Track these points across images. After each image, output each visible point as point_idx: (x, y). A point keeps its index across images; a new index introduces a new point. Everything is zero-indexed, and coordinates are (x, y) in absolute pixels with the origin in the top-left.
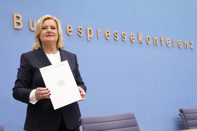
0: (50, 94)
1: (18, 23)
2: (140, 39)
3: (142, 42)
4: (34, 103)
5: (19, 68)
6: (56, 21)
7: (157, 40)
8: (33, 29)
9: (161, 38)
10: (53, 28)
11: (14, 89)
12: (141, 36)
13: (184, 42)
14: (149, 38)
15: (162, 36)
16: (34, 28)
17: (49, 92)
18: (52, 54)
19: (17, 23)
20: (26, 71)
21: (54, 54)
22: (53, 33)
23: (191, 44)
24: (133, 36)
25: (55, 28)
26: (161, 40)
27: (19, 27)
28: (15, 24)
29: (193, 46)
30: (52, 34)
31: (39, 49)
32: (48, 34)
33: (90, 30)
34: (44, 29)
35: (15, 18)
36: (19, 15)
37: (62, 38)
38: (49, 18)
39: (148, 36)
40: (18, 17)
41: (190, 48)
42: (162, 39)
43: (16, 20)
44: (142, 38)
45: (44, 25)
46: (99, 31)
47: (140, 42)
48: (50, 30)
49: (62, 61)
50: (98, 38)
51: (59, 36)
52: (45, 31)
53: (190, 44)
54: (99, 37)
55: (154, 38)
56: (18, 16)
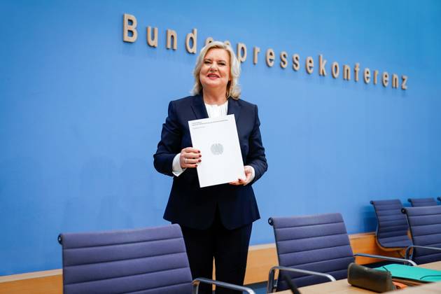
0: (200, 161)
1: (131, 33)
2: (322, 67)
3: (325, 73)
4: (177, 175)
5: (165, 122)
6: (229, 53)
7: (349, 72)
8: (152, 43)
9: (355, 67)
10: (221, 63)
11: (155, 156)
12: (325, 62)
13: (393, 76)
14: (336, 67)
15: (358, 65)
16: (154, 42)
17: (200, 156)
18: (216, 105)
19: (129, 31)
20: (173, 129)
21: (219, 105)
22: (219, 71)
23: (404, 80)
24: (310, 62)
25: (223, 64)
26: (355, 71)
27: (130, 38)
28: (126, 33)
29: (406, 84)
30: (217, 73)
31: (196, 96)
32: (210, 73)
33: (243, 48)
34: (206, 63)
35: (126, 22)
36: (132, 17)
37: (235, 82)
38: (218, 47)
39: (335, 64)
40: (131, 22)
41: (402, 86)
42: (358, 69)
43: (127, 27)
44: (325, 67)
45: (208, 57)
46: (258, 50)
47: (321, 73)
48: (215, 66)
49: (228, 114)
50: (255, 64)
51: (231, 76)
52: (206, 67)
53: (401, 80)
54: (256, 62)
55: (344, 67)
56: (130, 19)
